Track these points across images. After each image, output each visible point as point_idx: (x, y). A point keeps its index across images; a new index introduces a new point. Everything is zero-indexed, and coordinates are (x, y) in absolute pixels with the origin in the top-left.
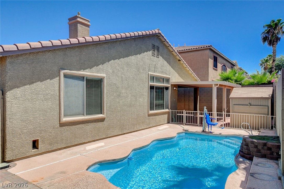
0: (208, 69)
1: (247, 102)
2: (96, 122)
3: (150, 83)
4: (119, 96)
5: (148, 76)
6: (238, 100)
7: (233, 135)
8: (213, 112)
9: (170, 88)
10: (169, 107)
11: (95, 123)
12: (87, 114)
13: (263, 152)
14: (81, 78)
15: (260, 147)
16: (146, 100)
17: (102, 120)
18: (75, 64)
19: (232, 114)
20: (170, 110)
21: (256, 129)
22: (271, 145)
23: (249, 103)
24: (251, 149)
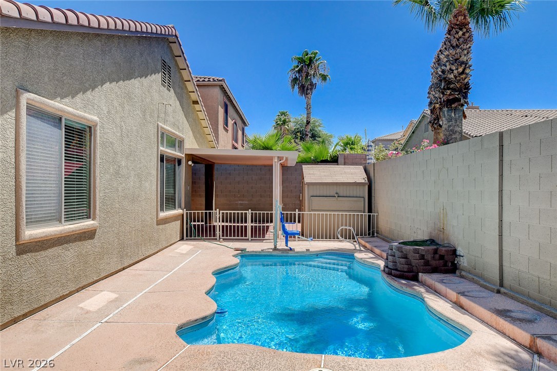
2: (80, 240)
3: (161, 148)
4: (117, 173)
5: (158, 131)
6: (318, 187)
9: (184, 162)
10: (183, 205)
11: (80, 243)
12: (70, 218)
13: (434, 263)
14: (56, 120)
15: (429, 257)
16: (154, 187)
17: (89, 235)
20: (185, 210)
22: (445, 250)
23: (337, 193)
24: (414, 262)
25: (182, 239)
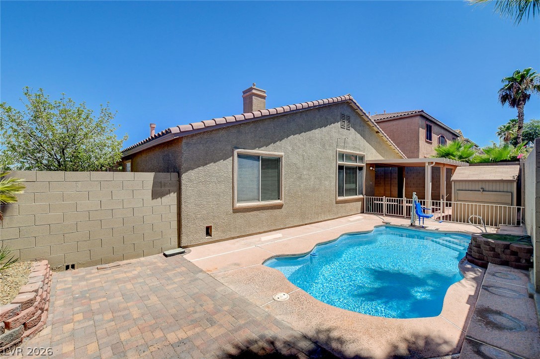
0: (419, 142)
1: (479, 187)
2: (272, 209)
3: (339, 162)
4: (300, 178)
5: (336, 153)
6: (464, 183)
7: (456, 232)
8: (426, 200)
9: (365, 168)
10: (364, 193)
11: (271, 210)
12: (262, 200)
13: (504, 257)
14: (256, 158)
15: (499, 250)
16: (333, 183)
17: (280, 207)
18: (250, 142)
19: (455, 203)
20: (365, 196)
21: (492, 225)
22: (517, 247)
23: (482, 188)
24: (485, 252)
25: (362, 212)
